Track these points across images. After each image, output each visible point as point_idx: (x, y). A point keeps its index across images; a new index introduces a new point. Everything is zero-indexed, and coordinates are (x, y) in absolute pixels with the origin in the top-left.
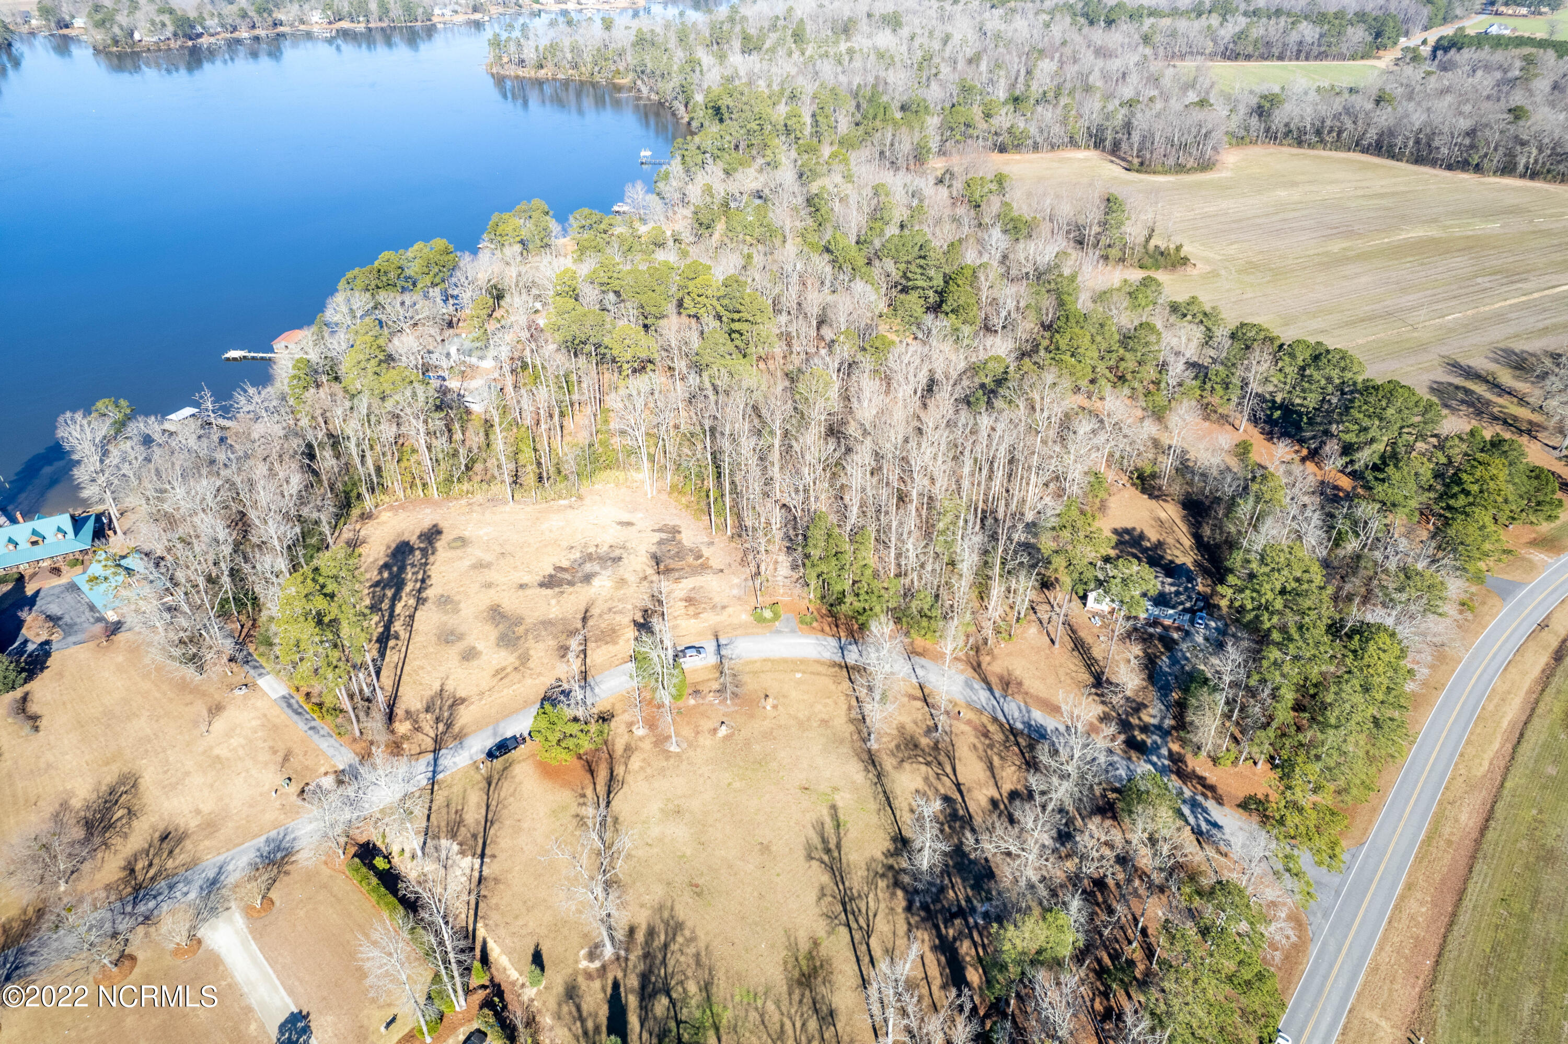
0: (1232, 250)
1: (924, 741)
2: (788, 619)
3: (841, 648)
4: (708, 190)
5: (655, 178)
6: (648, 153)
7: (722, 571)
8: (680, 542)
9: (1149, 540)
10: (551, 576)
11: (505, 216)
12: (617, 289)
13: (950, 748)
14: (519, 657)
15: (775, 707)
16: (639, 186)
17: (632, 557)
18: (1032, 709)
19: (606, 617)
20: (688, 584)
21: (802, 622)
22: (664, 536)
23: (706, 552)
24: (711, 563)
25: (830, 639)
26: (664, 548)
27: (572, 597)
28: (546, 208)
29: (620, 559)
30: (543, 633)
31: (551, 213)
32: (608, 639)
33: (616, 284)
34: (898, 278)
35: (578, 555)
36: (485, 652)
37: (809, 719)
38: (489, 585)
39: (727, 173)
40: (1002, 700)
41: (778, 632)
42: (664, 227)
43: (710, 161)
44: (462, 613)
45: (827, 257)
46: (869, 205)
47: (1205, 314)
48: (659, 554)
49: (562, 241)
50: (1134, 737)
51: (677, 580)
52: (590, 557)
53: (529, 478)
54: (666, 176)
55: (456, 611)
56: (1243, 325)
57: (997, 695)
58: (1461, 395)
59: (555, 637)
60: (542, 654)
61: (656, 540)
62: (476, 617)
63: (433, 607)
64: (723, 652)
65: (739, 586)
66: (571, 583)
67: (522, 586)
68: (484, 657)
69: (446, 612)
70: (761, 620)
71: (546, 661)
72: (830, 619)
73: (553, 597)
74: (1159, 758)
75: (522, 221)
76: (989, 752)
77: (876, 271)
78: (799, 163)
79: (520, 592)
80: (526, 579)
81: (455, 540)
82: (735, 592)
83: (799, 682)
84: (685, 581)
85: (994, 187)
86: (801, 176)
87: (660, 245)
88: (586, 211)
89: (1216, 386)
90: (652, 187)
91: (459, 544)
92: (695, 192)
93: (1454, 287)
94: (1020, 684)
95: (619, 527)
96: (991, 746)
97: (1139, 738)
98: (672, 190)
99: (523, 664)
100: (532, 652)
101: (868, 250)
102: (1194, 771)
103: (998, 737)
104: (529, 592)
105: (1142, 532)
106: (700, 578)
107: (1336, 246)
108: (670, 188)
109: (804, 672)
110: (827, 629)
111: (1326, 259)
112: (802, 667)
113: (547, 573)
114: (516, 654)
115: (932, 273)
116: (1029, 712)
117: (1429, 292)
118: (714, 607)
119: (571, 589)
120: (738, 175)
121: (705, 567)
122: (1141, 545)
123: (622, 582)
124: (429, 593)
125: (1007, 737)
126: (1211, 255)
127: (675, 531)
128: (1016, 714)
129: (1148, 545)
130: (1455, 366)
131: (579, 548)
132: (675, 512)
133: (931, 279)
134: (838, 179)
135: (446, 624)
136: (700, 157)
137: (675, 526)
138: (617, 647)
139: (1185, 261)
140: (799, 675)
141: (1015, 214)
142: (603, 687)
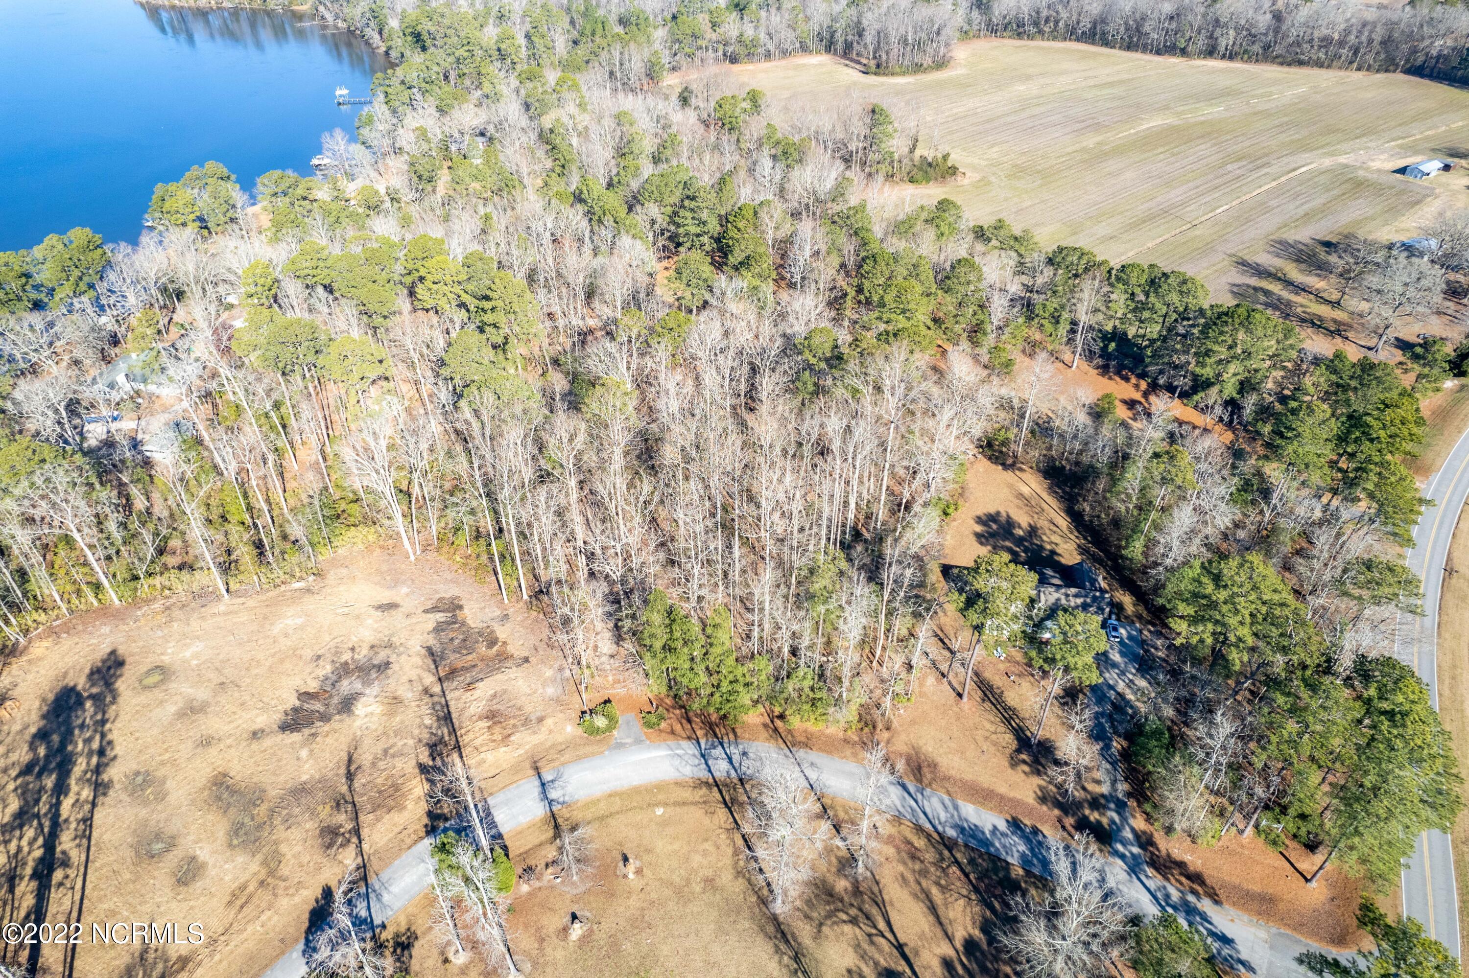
0: (994, 153)
1: (842, 885)
2: (628, 723)
3: (703, 756)
4: (422, 134)
5: (356, 124)
6: (345, 92)
7: (526, 660)
8: (464, 624)
9: (1020, 527)
10: (295, 710)
11: (172, 187)
12: (327, 282)
13: (875, 889)
14: (265, 863)
15: (639, 872)
16: (339, 134)
17: (404, 657)
18: (960, 802)
19: (381, 765)
20: (485, 689)
21: (648, 725)
22: (441, 617)
23: (502, 633)
24: (511, 649)
25: (685, 744)
26: (445, 636)
27: (329, 740)
28: (225, 172)
29: (387, 664)
30: (296, 811)
31: (233, 177)
32: (391, 803)
33: (323, 276)
34: (665, 224)
35: (329, 668)
36: (211, 862)
37: (688, 883)
38: (206, 742)
39: (441, 110)
40: (919, 797)
41: (620, 746)
42: (377, 187)
43: (418, 96)
44: (172, 798)
45: (579, 207)
46: (613, 138)
47: (1016, 239)
48: (437, 648)
49: (250, 210)
50: (1086, 818)
51: (469, 687)
52: (344, 670)
53: (245, 553)
54: (370, 121)
55: (161, 796)
56: (1061, 250)
57: (912, 789)
58: (1262, 298)
59: (313, 814)
60: (298, 848)
61: (431, 626)
62: (193, 802)
63: (124, 797)
64: (553, 794)
65: (553, 680)
66: (325, 718)
67: (255, 735)
68: (212, 872)
69: (146, 803)
70: (593, 731)
71: (305, 859)
72: (678, 712)
73: (303, 745)
74: (1124, 845)
75: (196, 191)
76: (924, 883)
77: (640, 218)
78: (523, 92)
79: (255, 746)
80: (261, 721)
81: (149, 673)
82: (550, 691)
83: (664, 823)
84: (480, 685)
85: (746, 105)
86: (527, 106)
87: (374, 208)
88: (276, 174)
89: (1045, 322)
90: (353, 137)
91: (155, 678)
92: (406, 138)
93: (1211, 177)
94: (933, 766)
95: (379, 613)
96: (924, 873)
97: (1092, 818)
98: (379, 135)
99: (272, 873)
100: (283, 848)
101: (623, 192)
102: (1169, 855)
103: (930, 856)
104: (267, 742)
105: (1008, 516)
106: (499, 677)
107: (1091, 141)
108: (375, 135)
109: (666, 805)
110: (677, 727)
111: (1086, 156)
112: (660, 797)
113: (289, 706)
114: (259, 857)
115: (704, 216)
116: (956, 808)
117: (1191, 185)
118: (527, 722)
119: (326, 728)
120: (456, 113)
121: (503, 658)
122: (1012, 534)
123: (396, 701)
124: (113, 773)
125: (941, 854)
126: (976, 161)
127: (454, 606)
128: (943, 816)
129: (1021, 533)
130: (1243, 264)
131: (329, 657)
132: (449, 576)
133: (704, 223)
134: (572, 108)
135: (145, 823)
136: (406, 92)
137: (453, 598)
138: (406, 814)
139: (953, 171)
140: (659, 811)
141: (779, 135)
142: (394, 889)
